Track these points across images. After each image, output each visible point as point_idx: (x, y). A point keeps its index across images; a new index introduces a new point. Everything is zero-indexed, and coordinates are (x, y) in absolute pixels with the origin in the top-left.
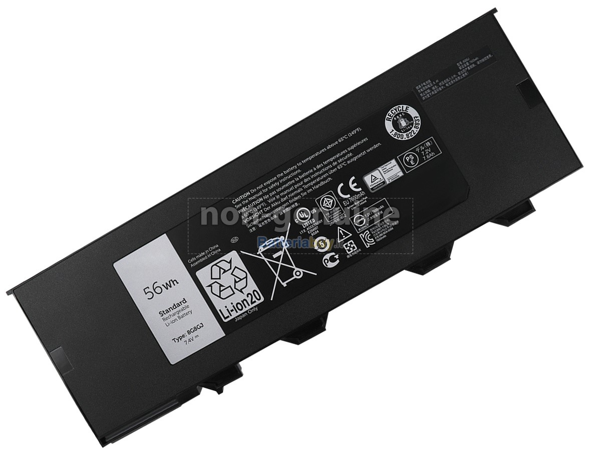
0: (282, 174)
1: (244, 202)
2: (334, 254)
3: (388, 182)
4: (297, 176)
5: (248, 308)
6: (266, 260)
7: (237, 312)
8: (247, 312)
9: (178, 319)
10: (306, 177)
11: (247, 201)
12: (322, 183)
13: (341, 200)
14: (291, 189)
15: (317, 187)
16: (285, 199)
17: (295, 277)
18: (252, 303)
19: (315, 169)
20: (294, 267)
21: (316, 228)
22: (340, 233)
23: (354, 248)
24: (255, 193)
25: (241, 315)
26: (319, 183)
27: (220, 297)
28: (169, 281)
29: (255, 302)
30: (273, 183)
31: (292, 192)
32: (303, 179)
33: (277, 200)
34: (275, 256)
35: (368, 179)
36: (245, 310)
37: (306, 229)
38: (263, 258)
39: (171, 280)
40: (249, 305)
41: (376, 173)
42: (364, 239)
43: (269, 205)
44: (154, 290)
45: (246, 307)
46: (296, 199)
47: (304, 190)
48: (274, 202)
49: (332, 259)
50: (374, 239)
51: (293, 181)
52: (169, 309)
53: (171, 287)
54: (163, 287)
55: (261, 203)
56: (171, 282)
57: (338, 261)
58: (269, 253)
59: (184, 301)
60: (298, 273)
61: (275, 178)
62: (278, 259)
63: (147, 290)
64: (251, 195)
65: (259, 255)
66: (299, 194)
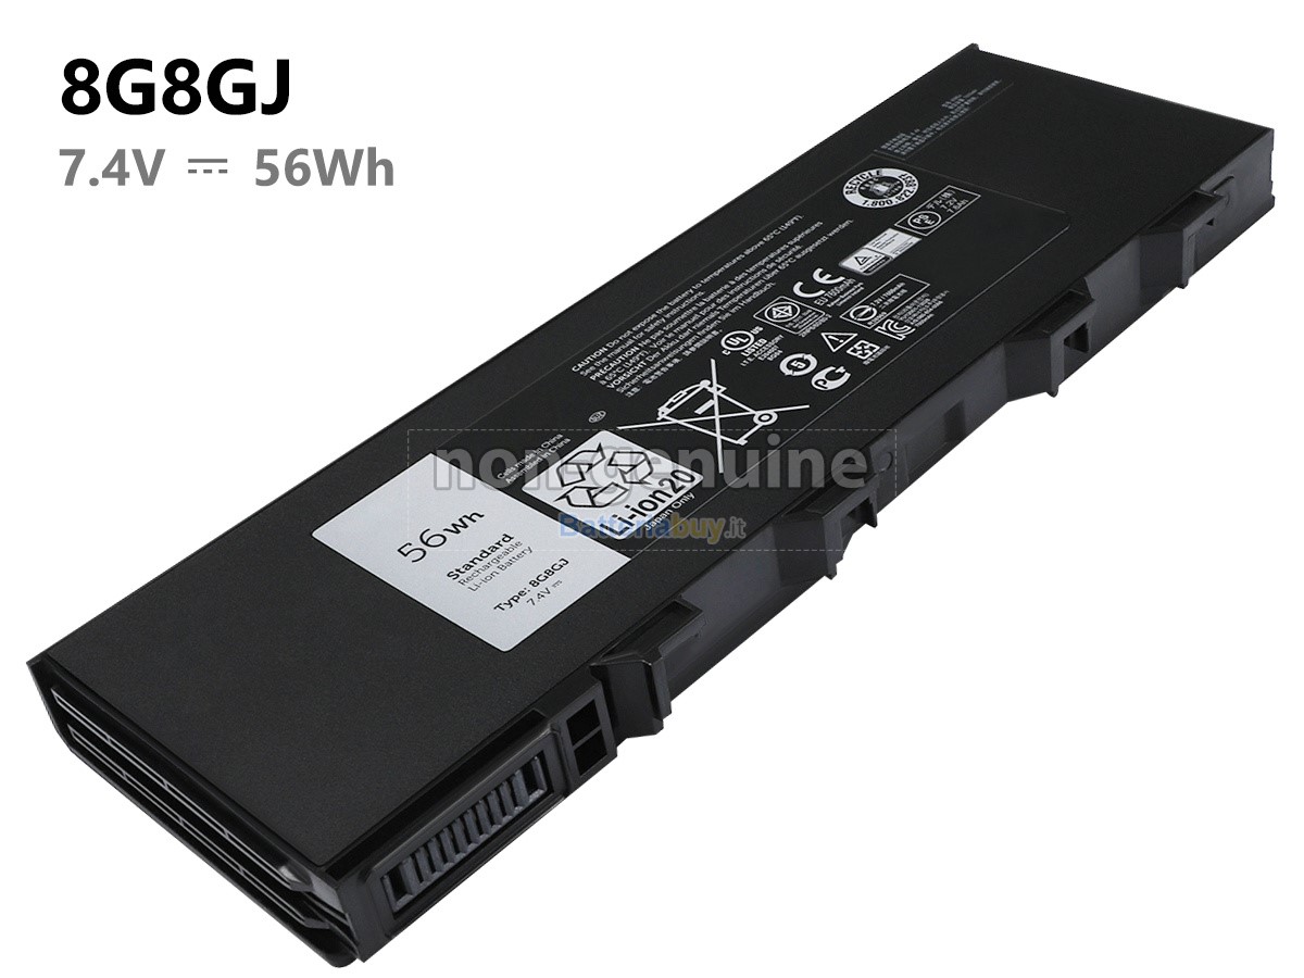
0: (666, 308)
1: (598, 364)
2: (832, 368)
3: (894, 256)
4: (699, 299)
5: (669, 501)
6: (681, 422)
7: (644, 515)
8: (669, 507)
9: (498, 570)
10: (719, 296)
11: (604, 360)
12: (757, 294)
13: (810, 301)
14: (694, 319)
15: (749, 300)
16: (687, 334)
17: (761, 424)
18: (676, 491)
19: (733, 283)
20: (752, 412)
21: (773, 350)
22: (830, 340)
23: (872, 349)
24: (616, 347)
25: (658, 515)
26: (750, 294)
27: (594, 505)
28: (460, 520)
29: (682, 488)
30: (652, 322)
31: (697, 321)
32: (713, 301)
33: (669, 340)
34: (699, 411)
35: (850, 263)
36: (662, 506)
37: (751, 356)
38: (674, 421)
39: (465, 516)
40: (670, 496)
41: (862, 253)
42: (888, 331)
43: (653, 351)
44: (426, 544)
45: (663, 501)
46: (712, 325)
47: (723, 313)
48: (664, 344)
49: (832, 376)
50: (909, 325)
51: (694, 308)
52: (472, 562)
53: (466, 526)
54: (446, 534)
55: (635, 354)
56: (464, 519)
57: (847, 375)
58: (685, 411)
59: (507, 539)
60: (765, 417)
61: (654, 316)
62: (710, 411)
63: (405, 550)
64: (611, 350)
65: (663, 420)
66: (716, 318)
